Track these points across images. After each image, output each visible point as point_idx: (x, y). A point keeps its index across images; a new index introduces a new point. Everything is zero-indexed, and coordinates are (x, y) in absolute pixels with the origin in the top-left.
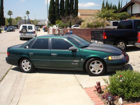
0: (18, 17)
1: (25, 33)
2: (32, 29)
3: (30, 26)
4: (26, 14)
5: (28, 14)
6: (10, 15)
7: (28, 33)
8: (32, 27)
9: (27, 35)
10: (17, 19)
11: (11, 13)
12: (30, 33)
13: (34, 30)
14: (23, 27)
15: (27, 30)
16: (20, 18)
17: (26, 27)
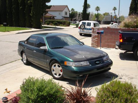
0: (106, 13)
1: (83, 29)
2: (90, 26)
3: (88, 23)
4: (113, 10)
5: (115, 10)
6: (98, 10)
7: (86, 29)
8: (90, 23)
9: (85, 31)
10: (104, 14)
11: (99, 9)
12: (88, 29)
13: (92, 27)
14: (83, 23)
15: (86, 26)
16: (108, 14)
17: (85, 23)
